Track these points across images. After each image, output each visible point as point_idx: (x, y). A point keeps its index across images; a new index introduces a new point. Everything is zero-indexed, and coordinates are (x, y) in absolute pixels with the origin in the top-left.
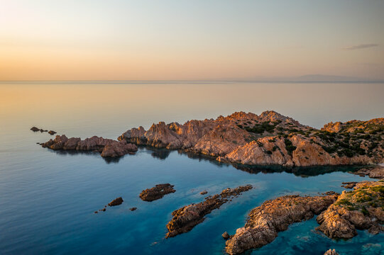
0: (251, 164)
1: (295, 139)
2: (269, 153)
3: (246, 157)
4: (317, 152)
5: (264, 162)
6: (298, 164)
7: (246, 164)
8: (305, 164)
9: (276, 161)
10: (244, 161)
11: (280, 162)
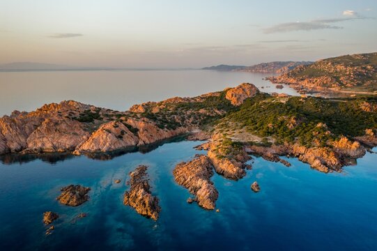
0: (111, 150)
1: (131, 121)
2: (120, 137)
3: (104, 145)
4: (155, 130)
5: (121, 146)
6: (147, 142)
7: (107, 152)
8: (152, 141)
9: (129, 144)
10: (104, 149)
11: (133, 144)
